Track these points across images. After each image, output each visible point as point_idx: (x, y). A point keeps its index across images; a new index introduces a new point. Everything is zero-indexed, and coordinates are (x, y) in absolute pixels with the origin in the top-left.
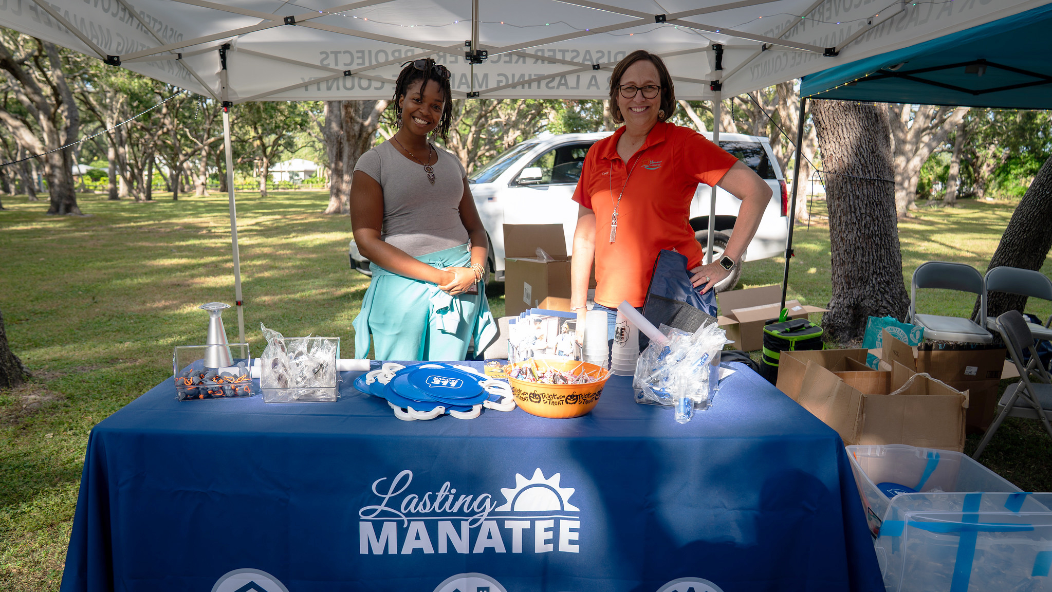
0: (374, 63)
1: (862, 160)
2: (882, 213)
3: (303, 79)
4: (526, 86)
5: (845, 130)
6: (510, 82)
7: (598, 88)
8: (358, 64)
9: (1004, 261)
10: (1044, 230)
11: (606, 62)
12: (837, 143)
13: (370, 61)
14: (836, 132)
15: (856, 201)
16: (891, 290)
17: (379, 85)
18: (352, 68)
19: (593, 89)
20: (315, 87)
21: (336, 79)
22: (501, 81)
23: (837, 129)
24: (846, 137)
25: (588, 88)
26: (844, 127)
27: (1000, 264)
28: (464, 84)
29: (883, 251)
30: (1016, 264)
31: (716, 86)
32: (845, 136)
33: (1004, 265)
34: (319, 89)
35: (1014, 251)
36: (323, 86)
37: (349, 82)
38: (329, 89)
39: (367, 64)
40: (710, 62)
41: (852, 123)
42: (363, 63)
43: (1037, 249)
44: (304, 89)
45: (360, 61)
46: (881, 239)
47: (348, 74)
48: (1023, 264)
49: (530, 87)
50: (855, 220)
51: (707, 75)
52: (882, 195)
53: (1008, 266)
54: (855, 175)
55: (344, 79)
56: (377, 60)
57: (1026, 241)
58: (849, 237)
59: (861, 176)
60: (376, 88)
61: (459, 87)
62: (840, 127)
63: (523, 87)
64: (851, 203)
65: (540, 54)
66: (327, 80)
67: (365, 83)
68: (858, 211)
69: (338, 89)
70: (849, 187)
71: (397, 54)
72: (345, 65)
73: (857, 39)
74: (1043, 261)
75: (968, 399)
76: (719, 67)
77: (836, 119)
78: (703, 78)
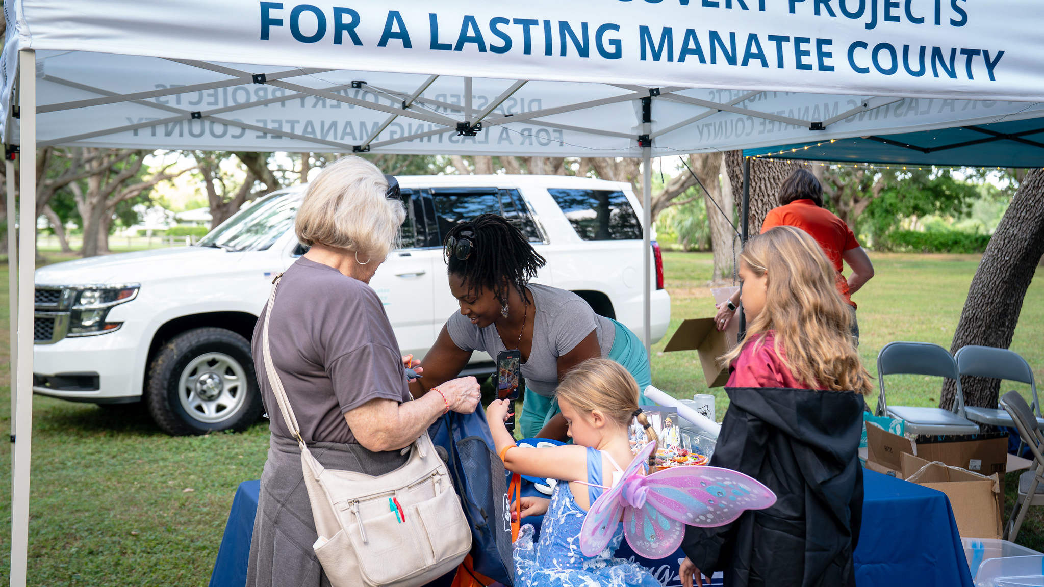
0: (231, 103)
3: (129, 119)
4: (426, 139)
5: (768, 185)
6: (406, 134)
7: (511, 143)
8: (209, 104)
9: (969, 339)
10: (1008, 302)
11: (519, 112)
12: (759, 201)
13: (226, 101)
14: (758, 189)
17: (237, 131)
18: (203, 108)
19: (505, 143)
20: (148, 131)
21: (177, 121)
22: (395, 132)
23: (759, 184)
24: (771, 194)
25: (499, 142)
26: (767, 181)
27: (965, 343)
28: (348, 134)
30: (983, 341)
31: (645, 141)
32: (769, 192)
33: (970, 343)
34: (154, 134)
35: (979, 327)
36: (160, 130)
37: (197, 127)
38: (168, 134)
39: (221, 105)
40: (637, 113)
41: (776, 177)
42: (216, 103)
43: (1004, 323)
44: (132, 133)
45: (212, 100)
47: (196, 116)
48: (991, 341)
49: (429, 140)
51: (633, 128)
53: (974, 344)
55: (190, 121)
56: (234, 100)
57: (990, 315)
60: (233, 136)
61: (342, 138)
62: (763, 182)
63: (422, 140)
65: (441, 100)
66: (165, 122)
67: (218, 129)
69: (181, 135)
71: (261, 93)
72: (191, 103)
73: (848, 117)
74: (1011, 337)
75: (998, 482)
76: (647, 117)
77: (758, 172)
78: (629, 132)
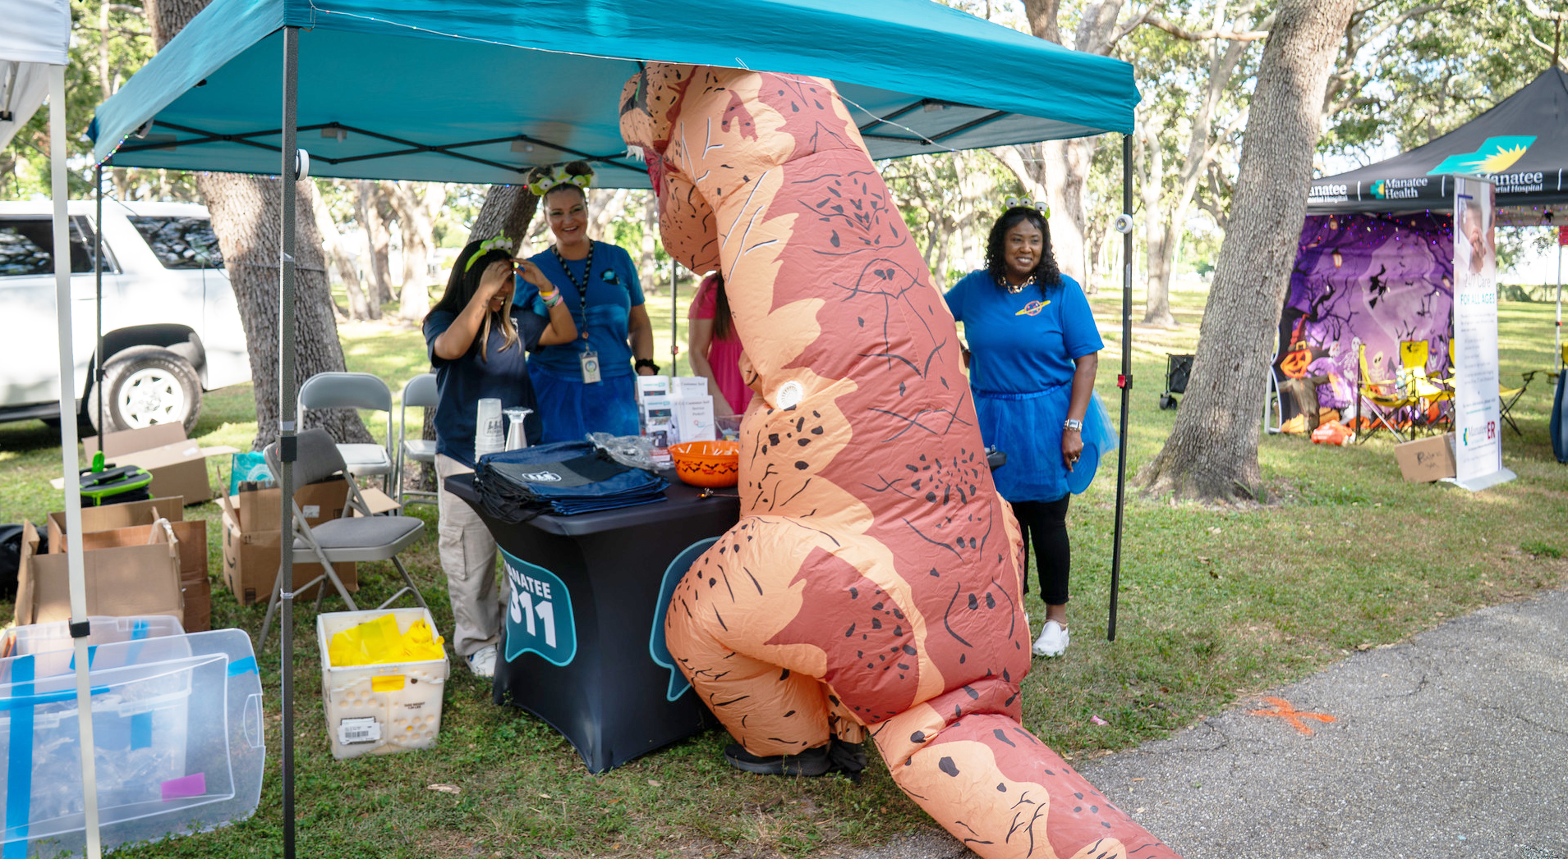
1: (267, 242)
2: (303, 312)
15: (266, 298)
16: (324, 415)
24: (241, 213)
29: (310, 362)
46: (306, 347)
50: (267, 324)
52: (302, 288)
54: (260, 263)
58: (264, 347)
59: (269, 265)
64: (260, 301)
68: (269, 312)
70: (254, 279)
